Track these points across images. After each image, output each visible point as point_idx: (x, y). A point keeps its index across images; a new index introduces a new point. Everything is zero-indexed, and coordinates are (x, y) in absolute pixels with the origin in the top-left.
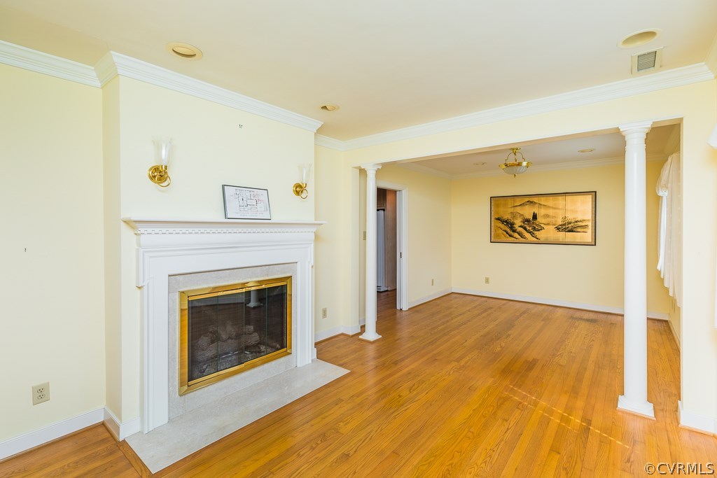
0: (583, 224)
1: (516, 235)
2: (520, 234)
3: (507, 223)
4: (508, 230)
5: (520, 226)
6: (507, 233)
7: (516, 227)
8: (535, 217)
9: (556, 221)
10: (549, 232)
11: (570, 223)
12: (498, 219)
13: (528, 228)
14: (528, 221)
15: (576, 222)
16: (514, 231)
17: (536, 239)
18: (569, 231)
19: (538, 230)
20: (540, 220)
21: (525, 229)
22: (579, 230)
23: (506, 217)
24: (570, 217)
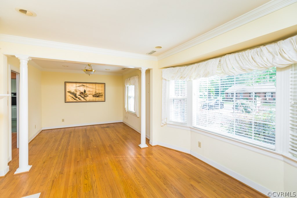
0: (101, 94)
1: (77, 99)
2: (78, 98)
3: (73, 94)
4: (74, 97)
5: (79, 95)
6: (73, 98)
7: (77, 95)
8: (85, 91)
9: (93, 93)
10: (90, 98)
11: (97, 94)
12: (69, 92)
13: (82, 96)
14: (82, 93)
15: (99, 93)
16: (76, 97)
17: (85, 100)
18: (97, 97)
19: (86, 97)
20: (87, 92)
21: (81, 96)
22: (100, 96)
23: (73, 91)
24: (97, 92)
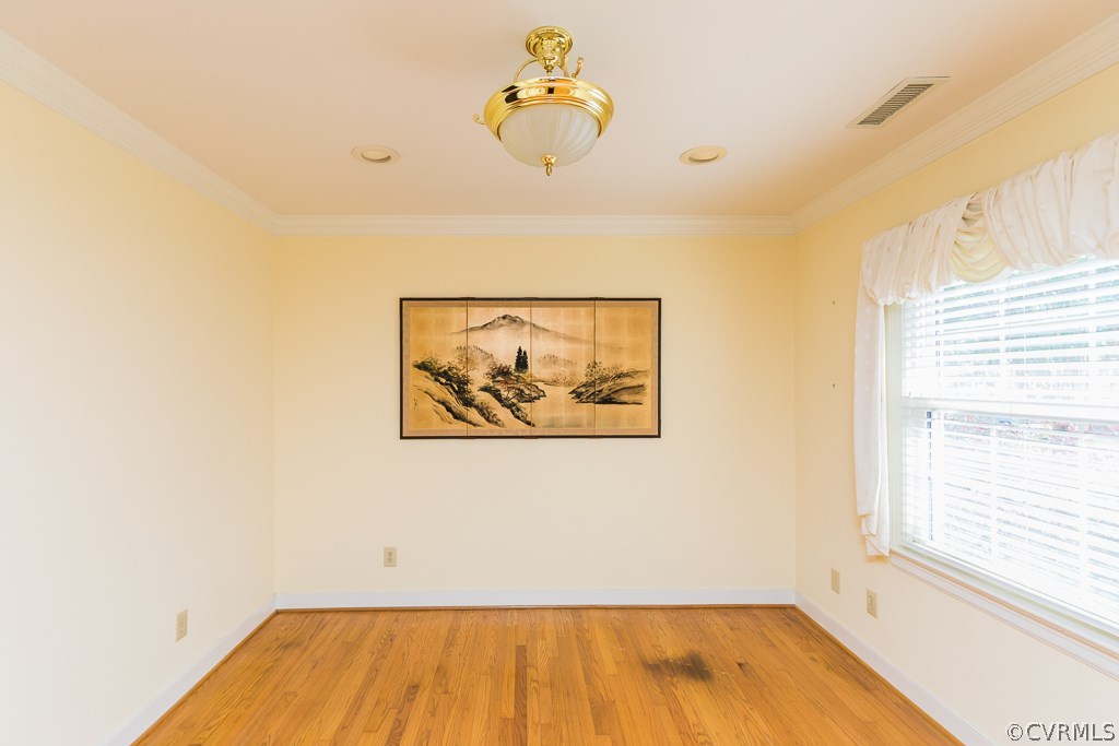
0: (634, 383)
1: (473, 414)
2: (483, 411)
3: (449, 378)
4: (452, 400)
5: (485, 389)
6: (449, 409)
7: (473, 389)
8: (522, 362)
9: (573, 375)
10: (555, 405)
11: (604, 379)
12: (423, 367)
13: (504, 394)
14: (503, 372)
15: (619, 376)
16: (468, 403)
17: (522, 425)
18: (608, 400)
19: (532, 399)
20: (536, 369)
21: (497, 396)
22: (625, 397)
23: (446, 359)
24: (606, 363)
